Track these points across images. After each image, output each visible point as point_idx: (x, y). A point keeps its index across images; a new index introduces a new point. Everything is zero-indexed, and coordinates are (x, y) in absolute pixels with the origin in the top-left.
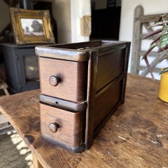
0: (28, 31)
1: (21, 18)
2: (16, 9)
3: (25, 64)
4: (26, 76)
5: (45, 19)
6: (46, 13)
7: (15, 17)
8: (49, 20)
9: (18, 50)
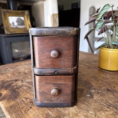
0: (13, 25)
1: (8, 16)
2: (5, 10)
3: (11, 48)
4: (12, 57)
5: (25, 17)
6: (27, 12)
7: (4, 15)
8: (29, 17)
9: (7, 38)
